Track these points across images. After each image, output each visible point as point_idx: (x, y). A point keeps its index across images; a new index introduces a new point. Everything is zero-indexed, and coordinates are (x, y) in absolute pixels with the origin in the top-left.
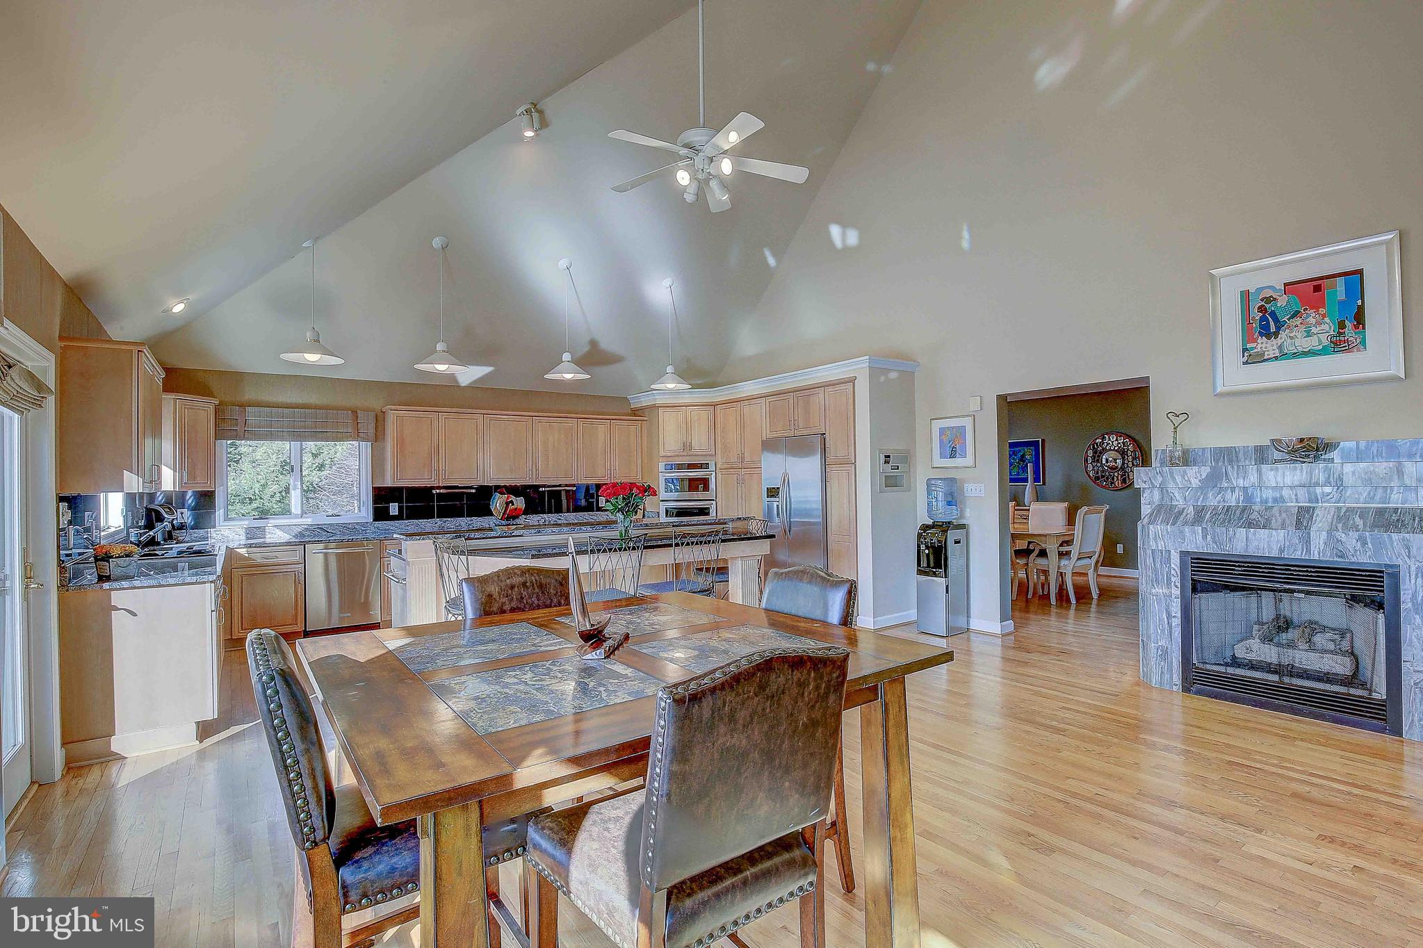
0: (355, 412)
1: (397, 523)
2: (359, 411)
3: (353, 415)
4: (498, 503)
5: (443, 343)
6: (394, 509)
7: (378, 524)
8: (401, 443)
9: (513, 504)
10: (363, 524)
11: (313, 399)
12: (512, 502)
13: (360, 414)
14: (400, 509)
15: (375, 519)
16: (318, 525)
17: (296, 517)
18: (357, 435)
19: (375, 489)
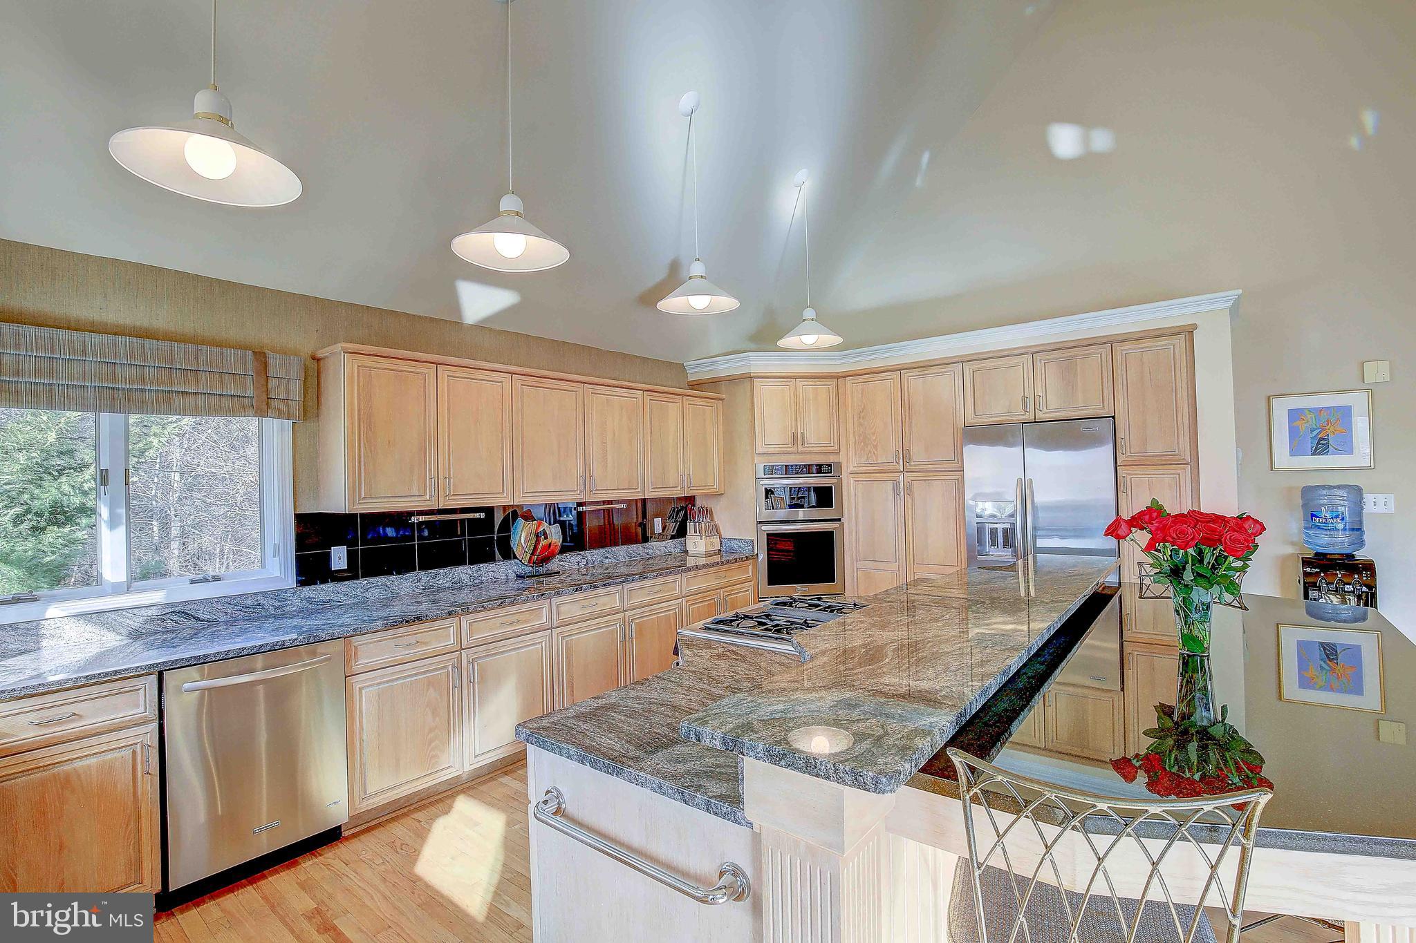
0: (261, 357)
1: (344, 587)
2: (269, 354)
3: (257, 360)
4: (522, 536)
5: (515, 198)
6: (339, 557)
7: (308, 591)
8: (365, 424)
9: (546, 538)
10: (278, 595)
11: (161, 317)
12: (545, 533)
13: (273, 360)
14: (351, 556)
15: (302, 583)
16: (173, 605)
17: (117, 590)
18: (264, 406)
19: (301, 519)
